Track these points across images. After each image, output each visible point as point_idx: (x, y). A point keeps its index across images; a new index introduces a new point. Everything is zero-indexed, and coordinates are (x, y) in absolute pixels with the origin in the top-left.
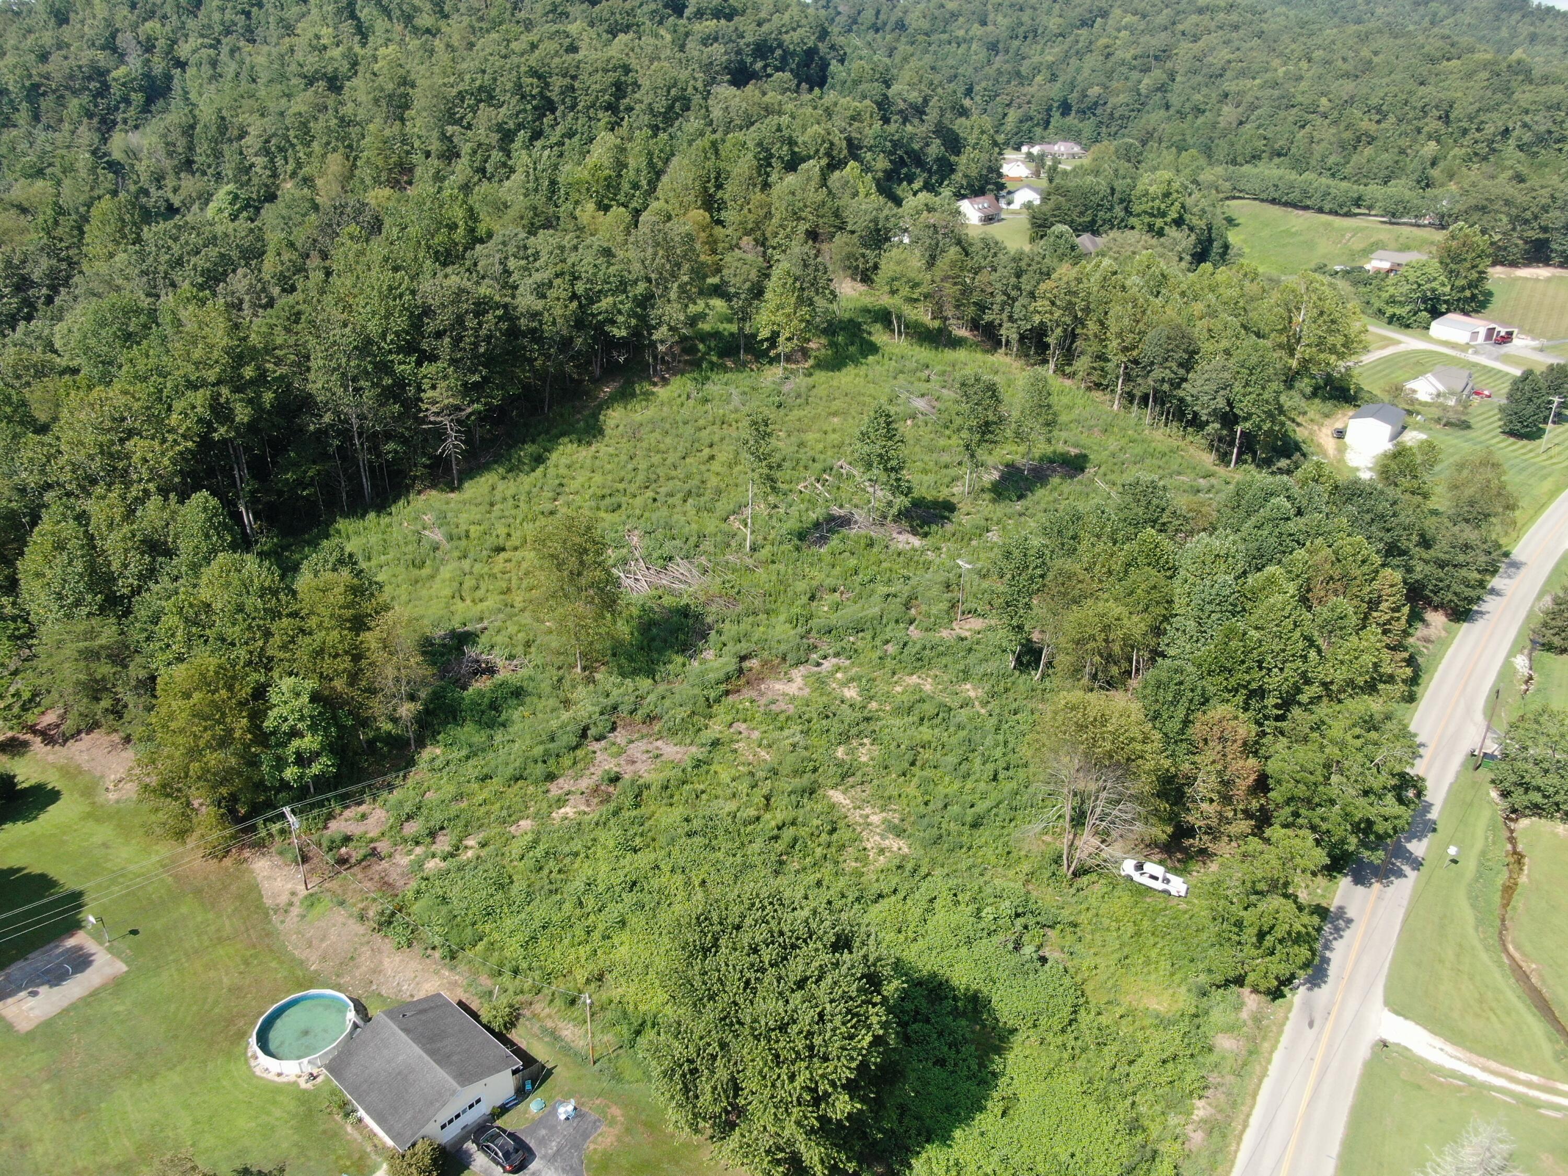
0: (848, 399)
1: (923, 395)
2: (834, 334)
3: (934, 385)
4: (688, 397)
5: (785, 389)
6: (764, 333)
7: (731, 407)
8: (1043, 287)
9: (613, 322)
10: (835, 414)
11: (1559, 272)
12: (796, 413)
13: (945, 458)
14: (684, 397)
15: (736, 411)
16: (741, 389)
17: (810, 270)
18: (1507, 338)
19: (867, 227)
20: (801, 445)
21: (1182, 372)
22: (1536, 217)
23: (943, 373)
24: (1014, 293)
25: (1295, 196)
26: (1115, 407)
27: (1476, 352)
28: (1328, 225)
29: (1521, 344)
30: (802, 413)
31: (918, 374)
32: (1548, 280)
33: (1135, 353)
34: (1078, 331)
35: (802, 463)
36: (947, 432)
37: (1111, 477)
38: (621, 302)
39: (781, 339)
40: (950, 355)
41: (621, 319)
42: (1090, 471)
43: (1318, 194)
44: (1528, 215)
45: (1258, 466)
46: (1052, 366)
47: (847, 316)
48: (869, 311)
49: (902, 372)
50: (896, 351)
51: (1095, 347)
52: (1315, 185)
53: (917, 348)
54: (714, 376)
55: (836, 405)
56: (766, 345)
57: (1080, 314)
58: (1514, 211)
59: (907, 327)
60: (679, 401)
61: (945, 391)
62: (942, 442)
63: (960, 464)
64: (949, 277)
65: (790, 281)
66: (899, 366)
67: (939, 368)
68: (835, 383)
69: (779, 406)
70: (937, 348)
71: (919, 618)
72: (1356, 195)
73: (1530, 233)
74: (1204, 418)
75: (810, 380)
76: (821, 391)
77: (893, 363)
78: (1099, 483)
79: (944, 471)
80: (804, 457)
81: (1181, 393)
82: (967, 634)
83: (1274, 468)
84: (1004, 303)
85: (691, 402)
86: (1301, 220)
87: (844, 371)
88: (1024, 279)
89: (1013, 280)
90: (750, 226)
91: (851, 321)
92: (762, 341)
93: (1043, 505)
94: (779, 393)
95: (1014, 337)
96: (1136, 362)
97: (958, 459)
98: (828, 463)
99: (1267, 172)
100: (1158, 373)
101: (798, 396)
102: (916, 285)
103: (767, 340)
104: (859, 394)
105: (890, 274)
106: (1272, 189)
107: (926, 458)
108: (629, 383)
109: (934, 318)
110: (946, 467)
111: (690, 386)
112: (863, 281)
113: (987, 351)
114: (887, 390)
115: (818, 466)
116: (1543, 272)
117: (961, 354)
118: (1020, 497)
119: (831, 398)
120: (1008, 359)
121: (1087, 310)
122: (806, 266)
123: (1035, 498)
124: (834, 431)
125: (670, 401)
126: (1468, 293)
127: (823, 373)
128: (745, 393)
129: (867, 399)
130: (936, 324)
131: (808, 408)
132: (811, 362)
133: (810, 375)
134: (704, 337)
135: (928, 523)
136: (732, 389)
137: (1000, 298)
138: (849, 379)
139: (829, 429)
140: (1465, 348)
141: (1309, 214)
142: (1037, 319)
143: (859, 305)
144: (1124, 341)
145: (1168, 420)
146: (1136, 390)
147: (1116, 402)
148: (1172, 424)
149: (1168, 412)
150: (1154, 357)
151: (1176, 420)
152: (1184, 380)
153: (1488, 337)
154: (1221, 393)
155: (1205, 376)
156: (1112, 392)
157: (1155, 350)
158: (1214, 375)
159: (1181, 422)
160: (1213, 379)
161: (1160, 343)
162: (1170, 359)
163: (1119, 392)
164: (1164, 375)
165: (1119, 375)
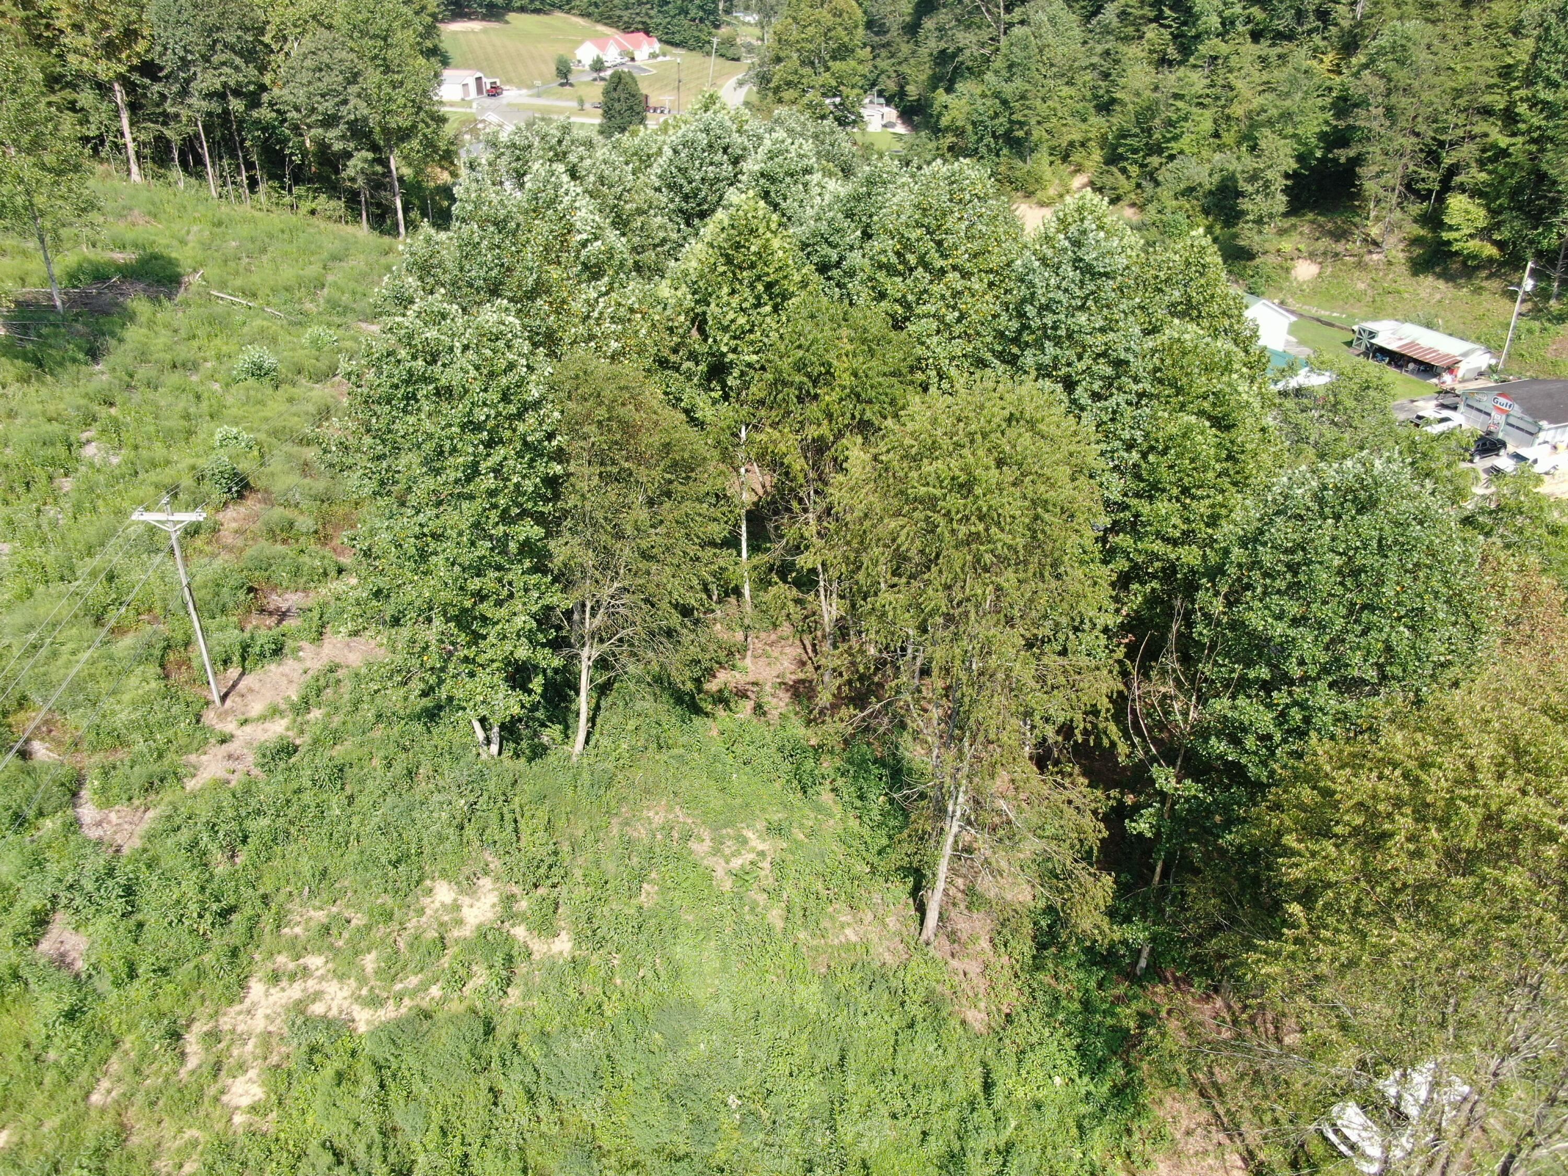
11: (486, 25)
18: (495, 91)
21: (251, 69)
26: (136, 177)
29: (511, 94)
32: (484, 31)
33: (141, 46)
37: (238, 283)
42: (191, 280)
71: (91, 762)
74: (337, 148)
78: (228, 298)
81: (264, 114)
82: (278, 728)
96: (146, 69)
100: (207, 80)
116: (475, 26)
118: (94, 354)
126: (429, 44)
140: (466, 104)
144: (106, 26)
145: (253, 184)
146: (168, 133)
147: (134, 168)
148: (262, 188)
149: (250, 166)
150: (186, 51)
151: (271, 177)
152: (263, 88)
153: (480, 90)
154: (353, 89)
155: (308, 63)
156: (118, 148)
157: (179, 33)
158: (325, 58)
159: (280, 178)
160: (328, 66)
161: (182, 19)
162: (219, 46)
163: (131, 147)
164: (223, 78)
165: (117, 110)
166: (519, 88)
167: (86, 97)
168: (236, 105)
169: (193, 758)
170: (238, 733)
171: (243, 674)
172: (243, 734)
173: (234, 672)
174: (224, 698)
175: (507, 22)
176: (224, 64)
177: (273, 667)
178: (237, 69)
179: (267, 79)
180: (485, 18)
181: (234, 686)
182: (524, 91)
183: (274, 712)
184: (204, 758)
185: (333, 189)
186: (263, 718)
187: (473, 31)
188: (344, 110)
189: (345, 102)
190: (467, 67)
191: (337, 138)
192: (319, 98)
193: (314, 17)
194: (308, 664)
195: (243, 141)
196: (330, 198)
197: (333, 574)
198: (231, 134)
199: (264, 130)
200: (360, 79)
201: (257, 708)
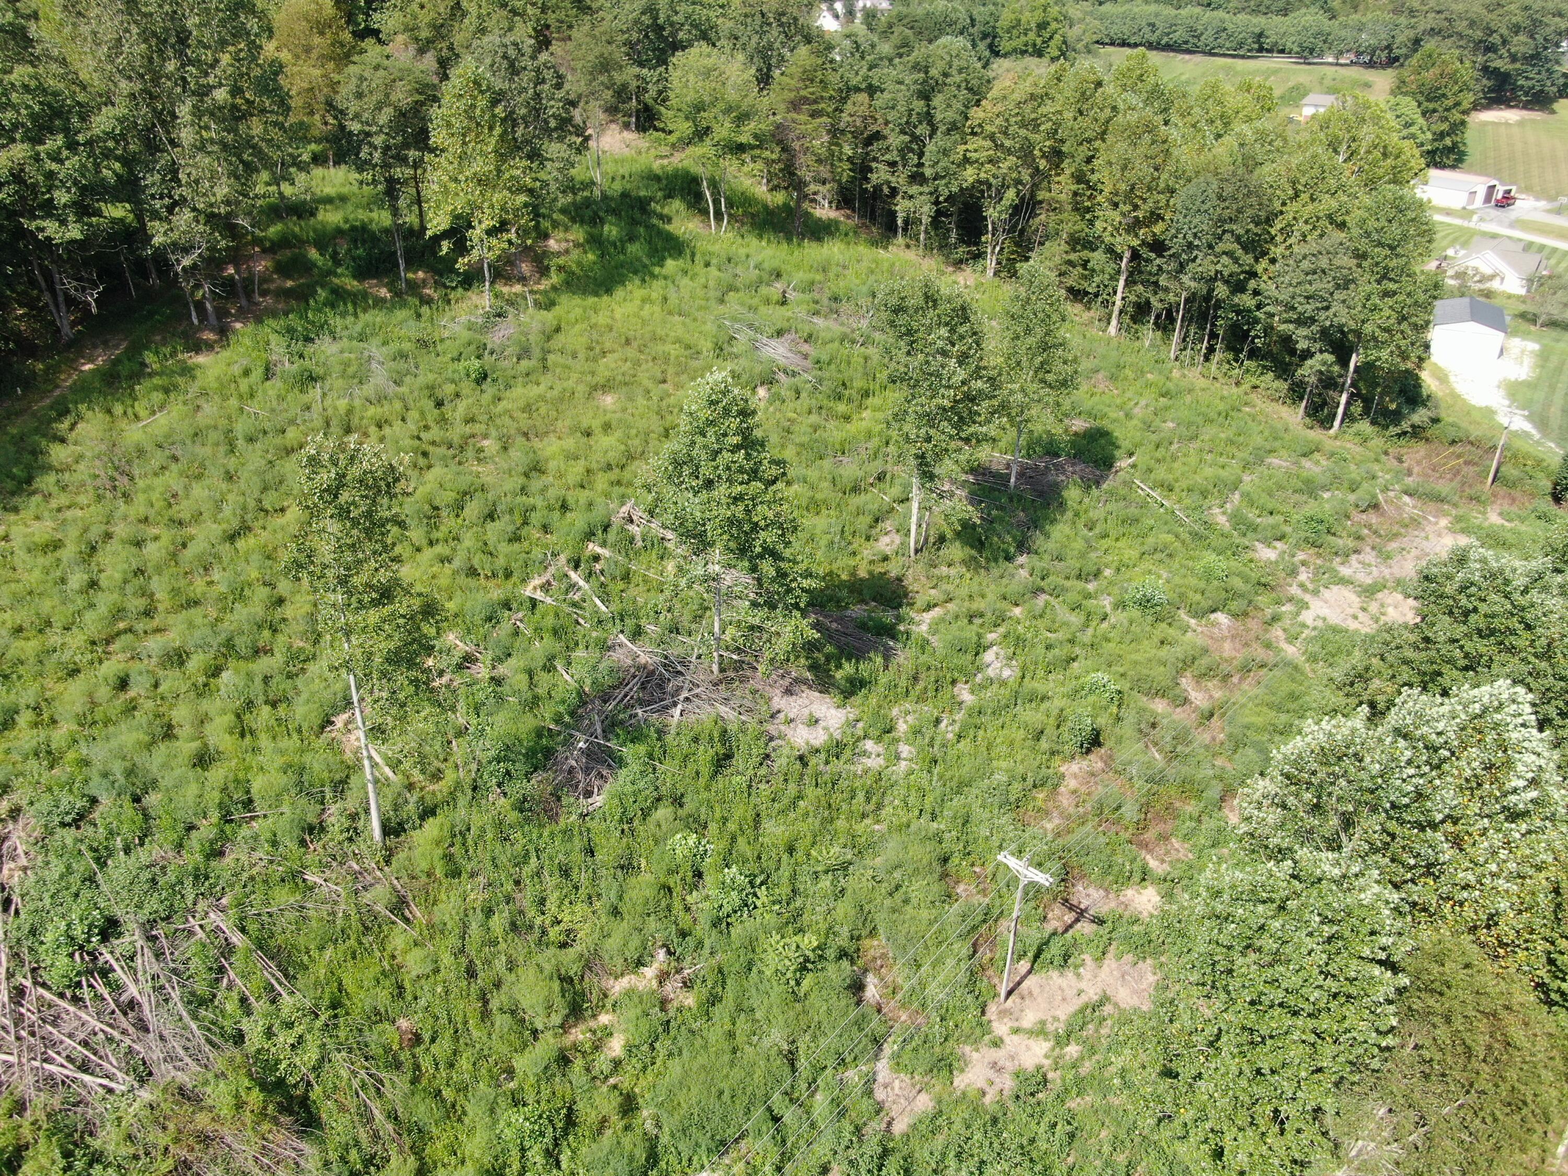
0: (631, 352)
1: (779, 333)
2: (595, 220)
3: (798, 309)
4: (268, 374)
5: (494, 339)
6: (438, 222)
7: (368, 390)
8: (977, 114)
9: (48, 209)
10: (606, 387)
11: (1525, 114)
12: (520, 393)
13: (850, 470)
14: (257, 373)
15: (381, 398)
16: (394, 347)
17: (526, 78)
18: (1506, 201)
19: (636, 22)
20: (536, 468)
21: (1248, 259)
22: (1505, 42)
23: (809, 287)
24: (922, 130)
25: (1179, 35)
26: (1112, 329)
27: (1481, 219)
28: (1228, 70)
29: (1525, 206)
30: (534, 391)
31: (764, 290)
32: (1521, 123)
33: (1158, 228)
34: (1041, 195)
35: (536, 518)
36: (841, 408)
37: (1161, 473)
38: (56, 157)
39: (476, 233)
40: (813, 252)
41: (62, 197)
42: (1123, 463)
43: (1210, 32)
44: (1496, 39)
45: (1374, 423)
46: (991, 263)
47: (618, 187)
48: (657, 178)
49: (732, 288)
50: (716, 248)
51: (1071, 224)
52: (1204, 20)
53: (754, 242)
54: (337, 322)
55: (607, 366)
56: (445, 247)
57: (1043, 164)
58: (1479, 34)
59: (730, 205)
60: (244, 385)
61: (819, 321)
62: (835, 432)
63: (881, 478)
64: (805, 100)
65: (482, 102)
66: (726, 277)
67: (799, 277)
68: (602, 319)
69: (483, 377)
70: (789, 240)
72: (1257, 30)
73: (1498, 63)
74: (1302, 345)
75: (549, 317)
76: (573, 338)
77: (713, 271)
78: (1144, 489)
79: (856, 501)
80: (539, 502)
81: (1246, 300)
82: (1039, 1052)
83: (1405, 426)
84: (904, 151)
85: (274, 387)
86: (1190, 66)
87: (619, 293)
88: (938, 100)
89: (919, 105)
90: (425, 34)
91: (625, 195)
92: (437, 239)
93: (1073, 564)
94: (481, 350)
95: (926, 211)
96: (1158, 247)
97: (876, 466)
98: (598, 515)
99: (1136, 10)
100: (1205, 265)
101: (524, 353)
102: (742, 118)
103: (446, 234)
104: (655, 338)
105: (691, 97)
106: (1147, 30)
107: (812, 474)
108: (135, 350)
109: (774, 188)
110: (856, 489)
111: (278, 346)
112: (642, 128)
113: (874, 243)
114: (710, 327)
115: (578, 520)
116: (1511, 115)
117: (833, 250)
118: (1024, 546)
119: (595, 352)
120: (911, 255)
121: (1056, 156)
122: (514, 70)
123: (1051, 545)
124: (607, 427)
125: (224, 388)
126: (1448, 141)
127: (577, 300)
128: (403, 356)
129: (669, 348)
130: (780, 198)
131: (546, 380)
132: (555, 278)
133: (550, 305)
134: (324, 240)
135: (857, 654)
136: (374, 348)
137: (896, 140)
138: (631, 307)
139: (596, 424)
140: (1466, 213)
141: (1198, 58)
142: (969, 175)
143: (637, 167)
144: (1136, 207)
145: (1211, 350)
146: (1154, 301)
147: (1114, 322)
148: (1218, 356)
149: (1213, 336)
150: (1195, 235)
151: (1229, 348)
152: (1253, 274)
153: (1488, 199)
154: (1339, 295)
155: (1305, 265)
156: (1106, 304)
157: (1195, 221)
158: (1324, 263)
159: (1237, 351)
160: (1323, 272)
161: (1205, 207)
162: (1227, 236)
163: (1119, 303)
164: (1219, 267)
165: (1119, 272)
166: (1537, 199)
167: (1098, 258)
168: (1221, 290)
169: (967, 1049)
170: (1007, 1040)
171: (1030, 972)
172: (1012, 1042)
173: (1024, 965)
174: (1009, 993)
175: (1553, 112)
176: (1224, 253)
177: (1055, 974)
178: (1236, 260)
179: (1259, 268)
180: (1525, 107)
181: (1019, 983)
182: (1543, 204)
183: (1040, 1031)
184: (975, 1055)
185: (1283, 370)
186: (1031, 1033)
187: (1507, 124)
188: (1323, 315)
189: (1327, 308)
190: (1482, 172)
191: (1305, 337)
192: (1302, 300)
193: (1330, 217)
194: (1083, 985)
195: (1216, 317)
196: (1278, 377)
197: (1137, 877)
198: (1208, 308)
199: (1238, 313)
200: (1352, 286)
201: (1029, 1019)
